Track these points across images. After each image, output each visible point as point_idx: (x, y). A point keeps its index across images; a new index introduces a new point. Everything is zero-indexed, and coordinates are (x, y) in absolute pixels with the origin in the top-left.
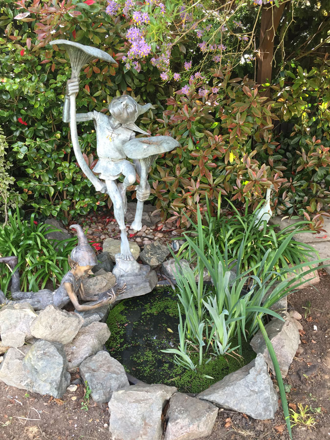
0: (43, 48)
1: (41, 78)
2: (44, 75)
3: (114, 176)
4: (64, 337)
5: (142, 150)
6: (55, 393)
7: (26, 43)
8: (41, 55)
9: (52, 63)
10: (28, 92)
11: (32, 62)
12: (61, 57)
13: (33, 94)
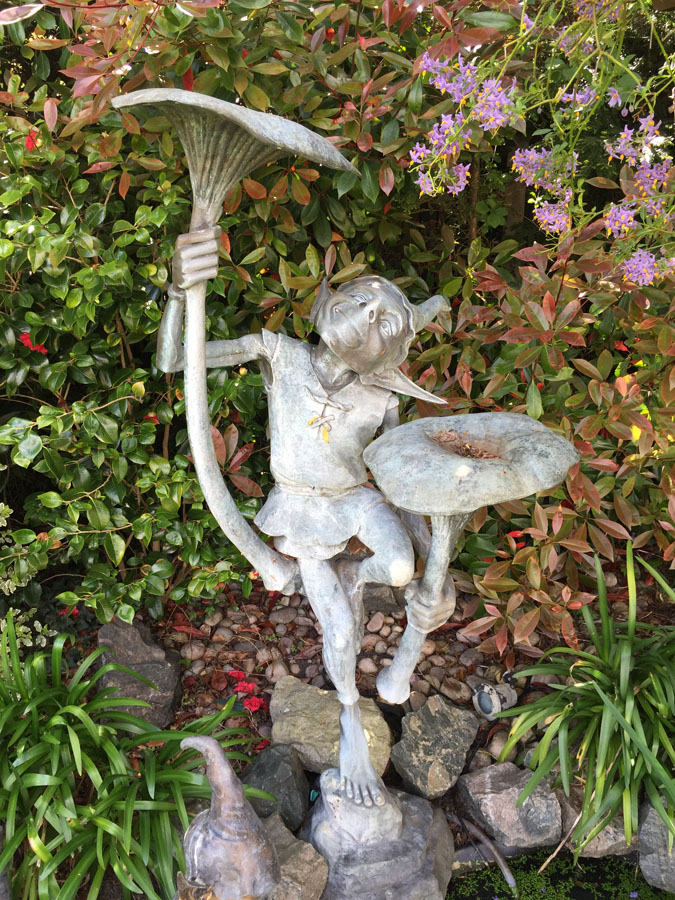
0: (94, 127)
1: (87, 216)
2: (97, 207)
3: (329, 547)
7: (42, 113)
8: (89, 149)
9: (122, 170)
10: (45, 264)
11: (63, 166)
12: (147, 154)
13: (62, 270)
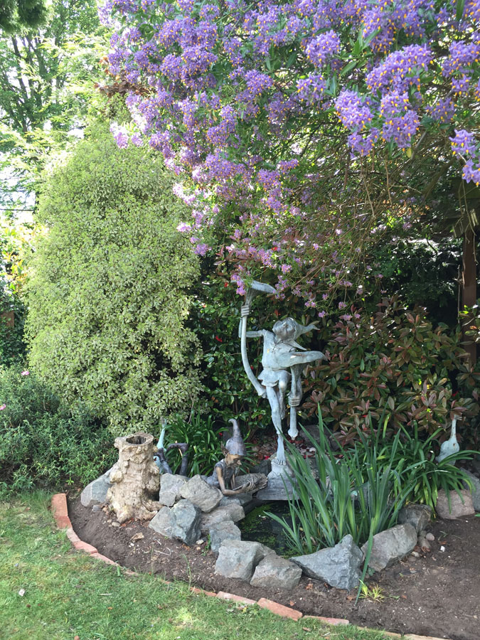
3: (273, 383)
4: (204, 504)
5: (289, 360)
6: (184, 537)
